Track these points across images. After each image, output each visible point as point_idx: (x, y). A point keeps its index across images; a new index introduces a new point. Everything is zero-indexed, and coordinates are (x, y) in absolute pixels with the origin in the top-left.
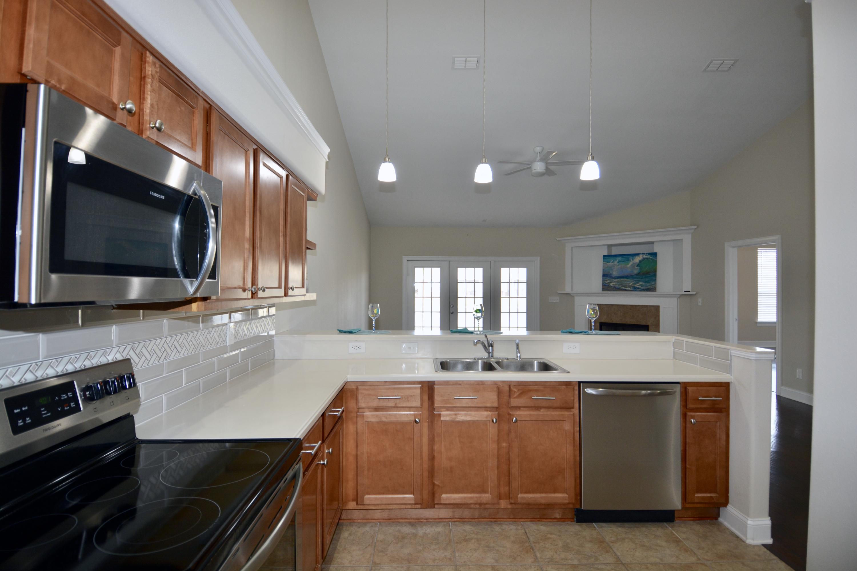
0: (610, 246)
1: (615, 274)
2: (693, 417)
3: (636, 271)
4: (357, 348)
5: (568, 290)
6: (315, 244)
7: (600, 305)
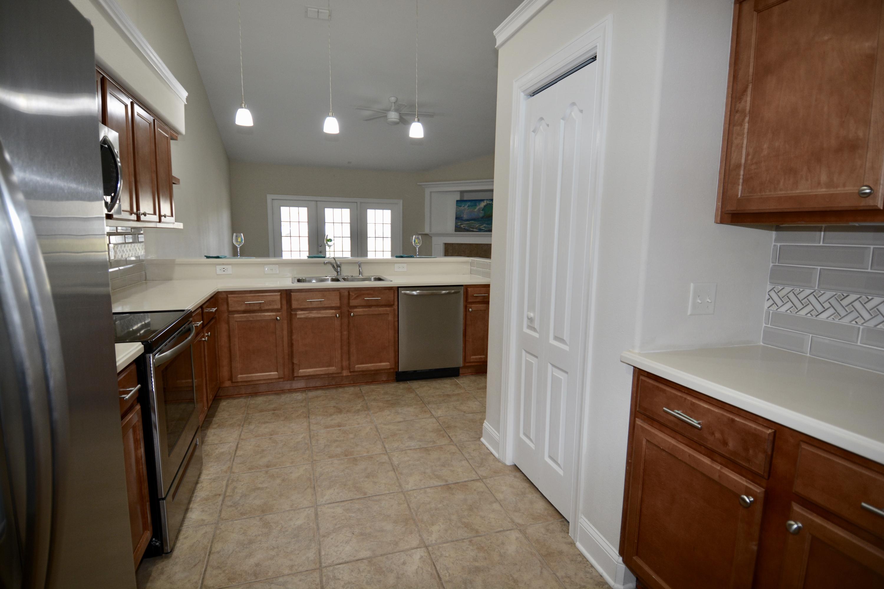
0: (462, 192)
1: (465, 217)
2: (471, 308)
3: (481, 215)
4: (224, 270)
5: (427, 231)
6: (179, 180)
7: (453, 244)
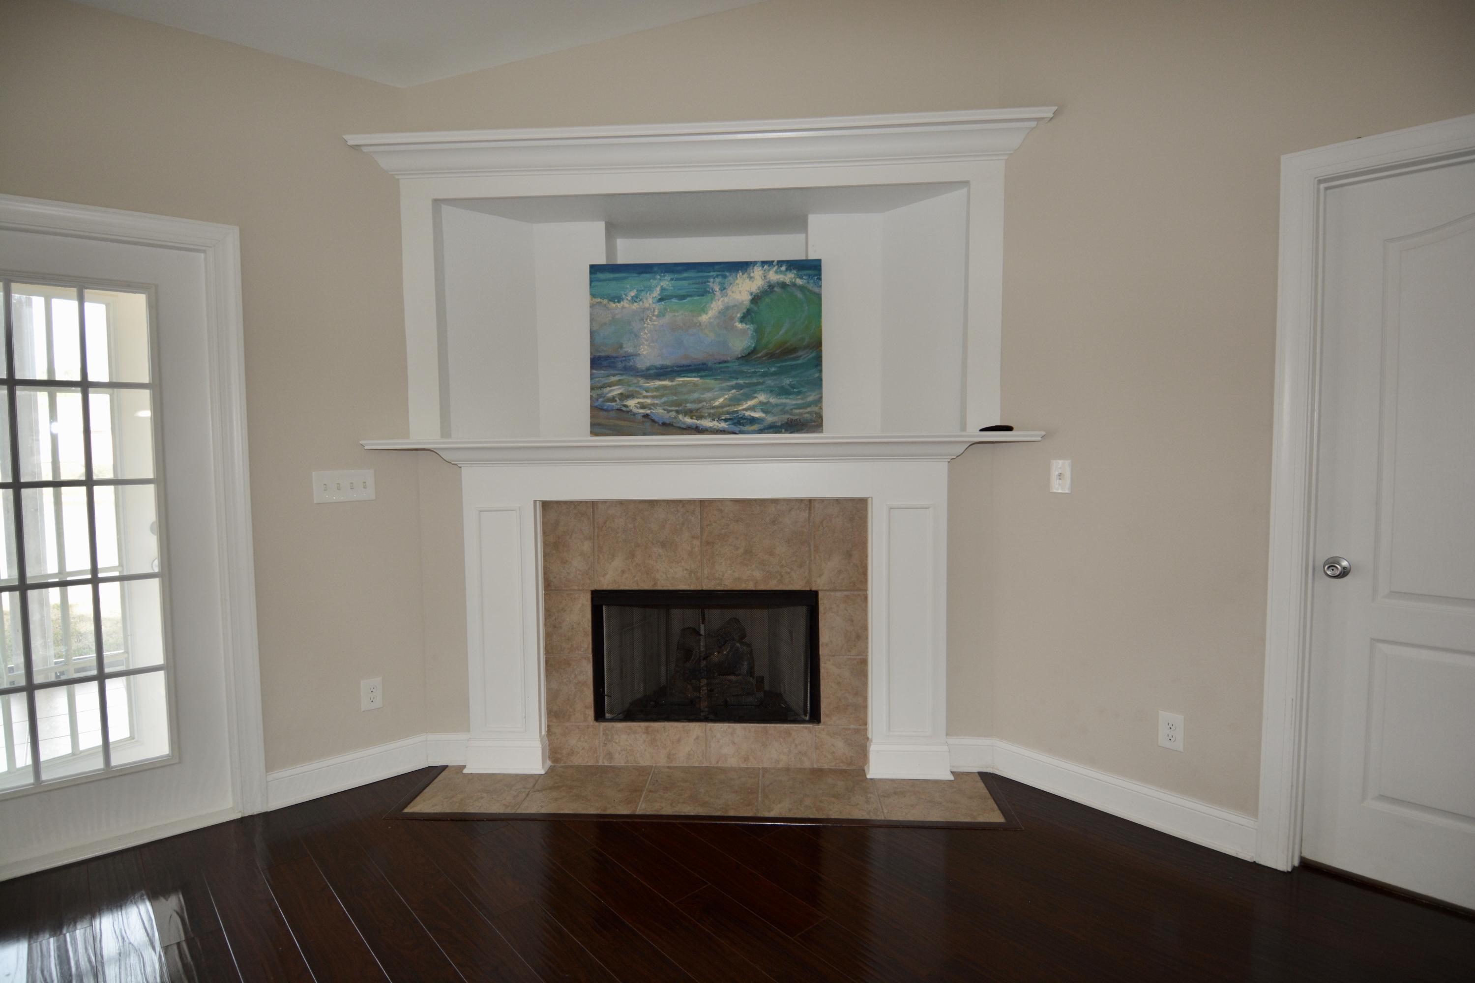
5: (424, 434)
7: (594, 504)
